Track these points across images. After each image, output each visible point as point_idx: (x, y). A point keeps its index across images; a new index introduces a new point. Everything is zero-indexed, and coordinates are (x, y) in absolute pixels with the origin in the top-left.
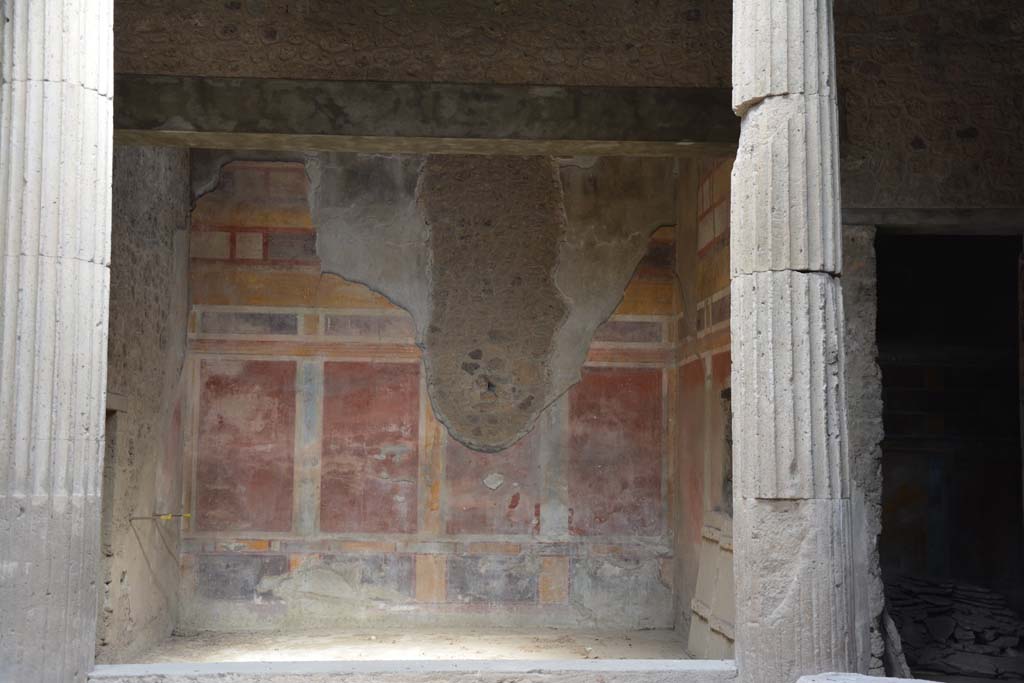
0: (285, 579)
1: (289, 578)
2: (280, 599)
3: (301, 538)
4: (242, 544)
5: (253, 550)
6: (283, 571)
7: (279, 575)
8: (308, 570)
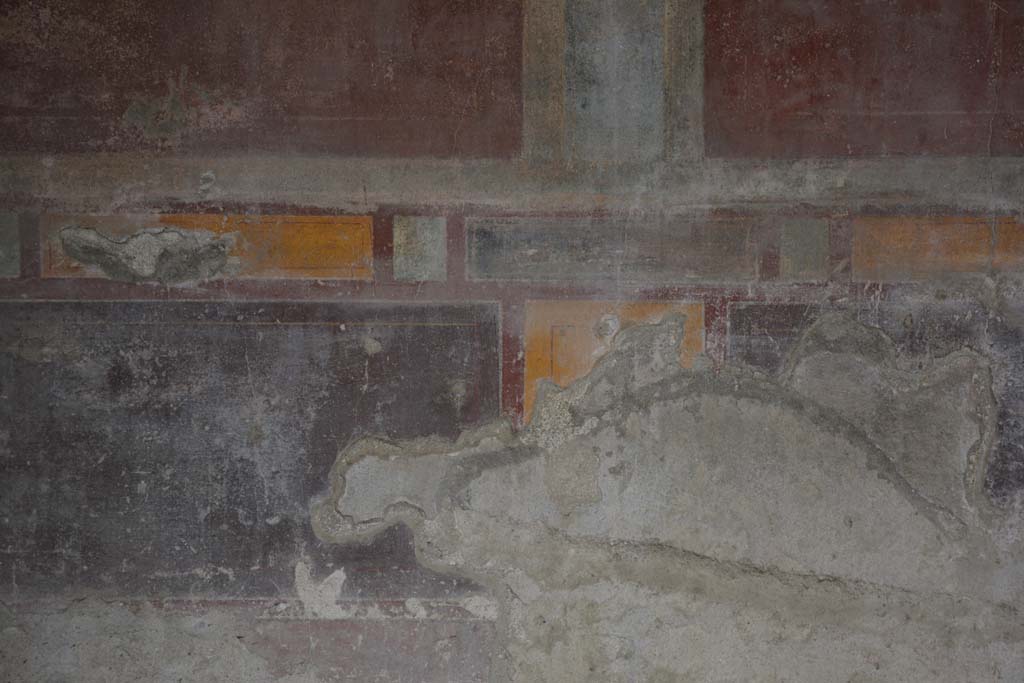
0: (489, 461)
1: (516, 454)
2: (466, 584)
3: (583, 199)
4: (202, 238)
5: (275, 275)
6: (473, 412)
7: (450, 432)
8: (635, 401)
